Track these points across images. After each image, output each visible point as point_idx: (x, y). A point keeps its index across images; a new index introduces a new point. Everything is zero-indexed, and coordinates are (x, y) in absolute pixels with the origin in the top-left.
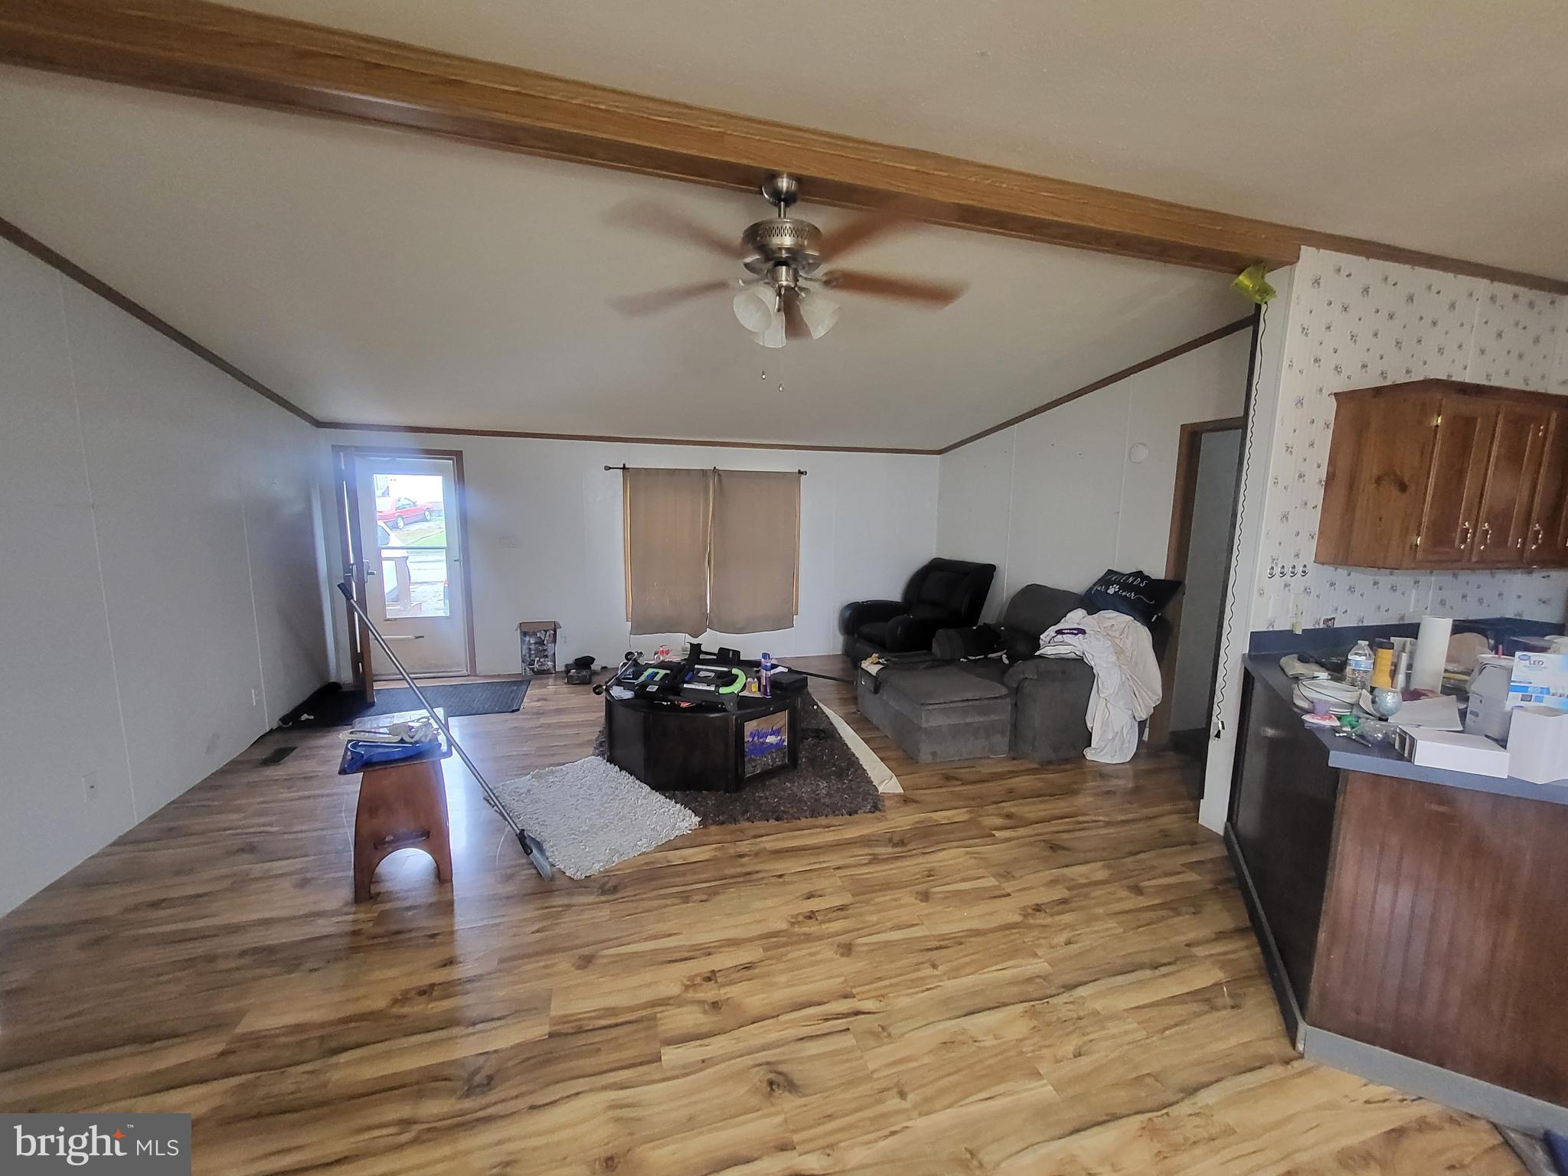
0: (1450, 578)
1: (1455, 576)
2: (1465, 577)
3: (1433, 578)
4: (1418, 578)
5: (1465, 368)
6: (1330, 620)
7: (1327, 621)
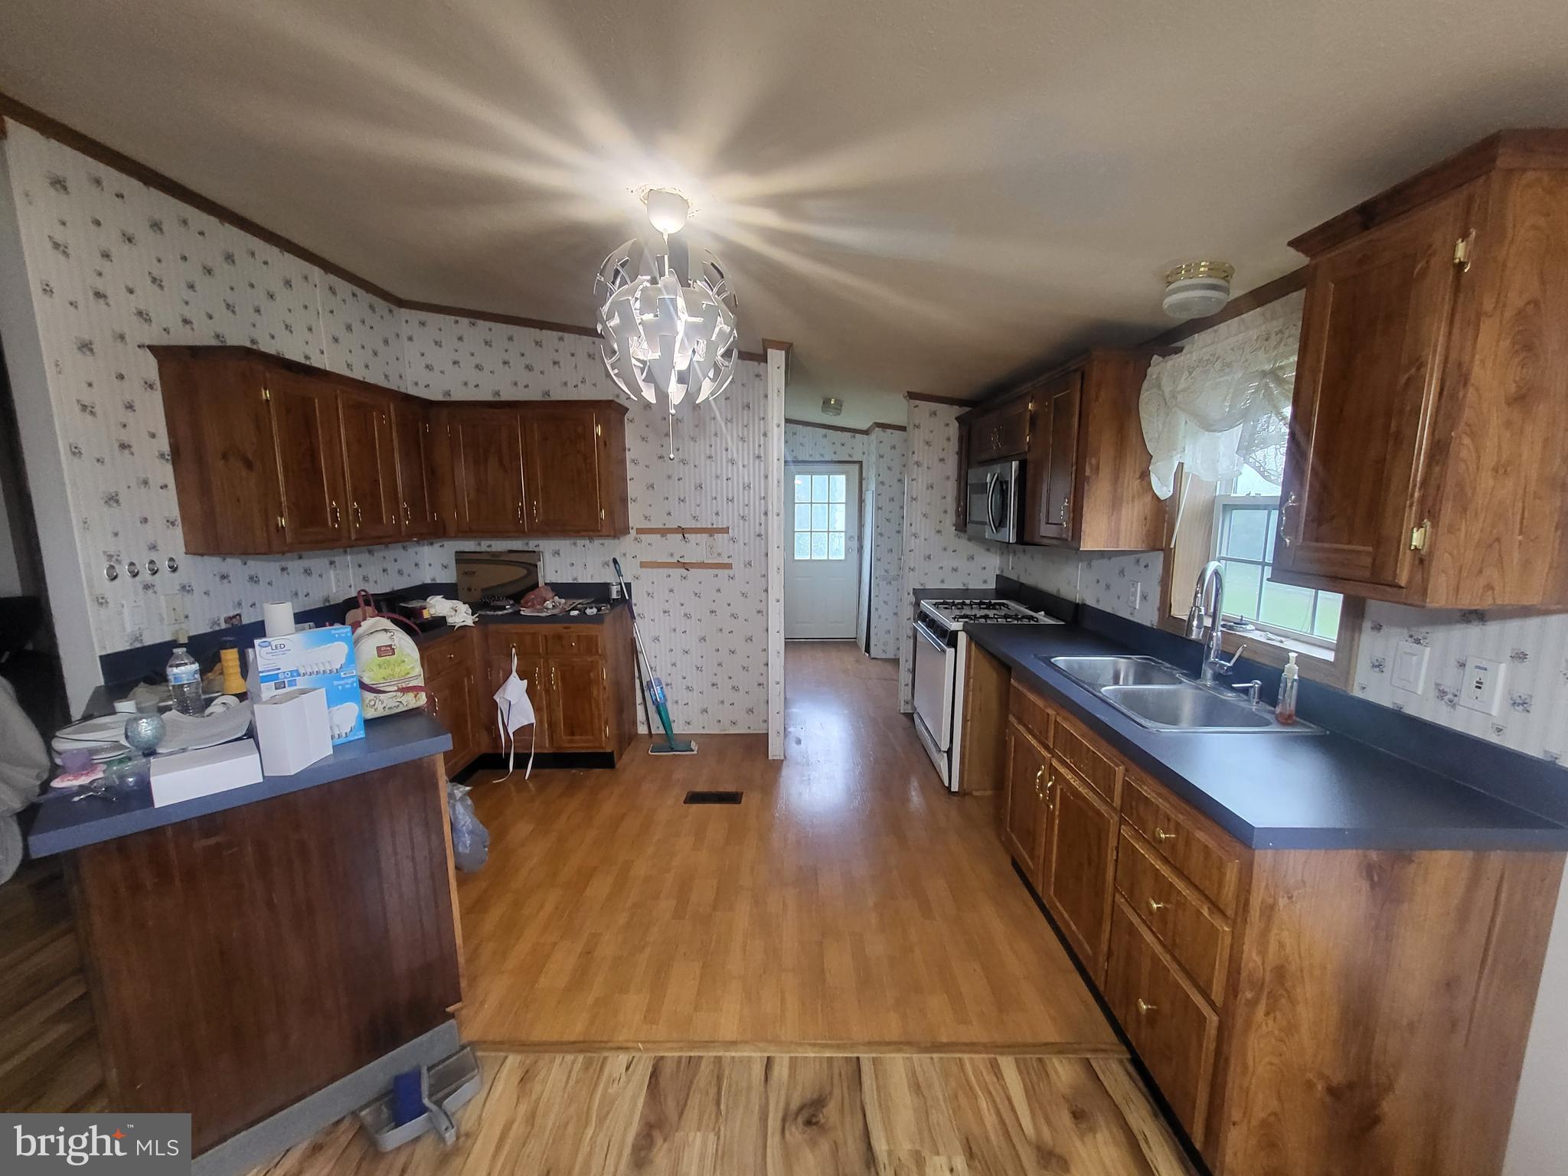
0: (367, 555)
1: (370, 552)
2: (380, 553)
3: (349, 557)
4: (333, 559)
5: (322, 353)
6: (234, 617)
7: (228, 620)
